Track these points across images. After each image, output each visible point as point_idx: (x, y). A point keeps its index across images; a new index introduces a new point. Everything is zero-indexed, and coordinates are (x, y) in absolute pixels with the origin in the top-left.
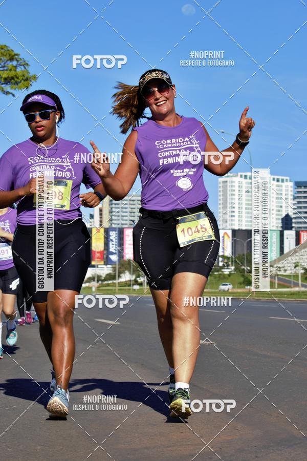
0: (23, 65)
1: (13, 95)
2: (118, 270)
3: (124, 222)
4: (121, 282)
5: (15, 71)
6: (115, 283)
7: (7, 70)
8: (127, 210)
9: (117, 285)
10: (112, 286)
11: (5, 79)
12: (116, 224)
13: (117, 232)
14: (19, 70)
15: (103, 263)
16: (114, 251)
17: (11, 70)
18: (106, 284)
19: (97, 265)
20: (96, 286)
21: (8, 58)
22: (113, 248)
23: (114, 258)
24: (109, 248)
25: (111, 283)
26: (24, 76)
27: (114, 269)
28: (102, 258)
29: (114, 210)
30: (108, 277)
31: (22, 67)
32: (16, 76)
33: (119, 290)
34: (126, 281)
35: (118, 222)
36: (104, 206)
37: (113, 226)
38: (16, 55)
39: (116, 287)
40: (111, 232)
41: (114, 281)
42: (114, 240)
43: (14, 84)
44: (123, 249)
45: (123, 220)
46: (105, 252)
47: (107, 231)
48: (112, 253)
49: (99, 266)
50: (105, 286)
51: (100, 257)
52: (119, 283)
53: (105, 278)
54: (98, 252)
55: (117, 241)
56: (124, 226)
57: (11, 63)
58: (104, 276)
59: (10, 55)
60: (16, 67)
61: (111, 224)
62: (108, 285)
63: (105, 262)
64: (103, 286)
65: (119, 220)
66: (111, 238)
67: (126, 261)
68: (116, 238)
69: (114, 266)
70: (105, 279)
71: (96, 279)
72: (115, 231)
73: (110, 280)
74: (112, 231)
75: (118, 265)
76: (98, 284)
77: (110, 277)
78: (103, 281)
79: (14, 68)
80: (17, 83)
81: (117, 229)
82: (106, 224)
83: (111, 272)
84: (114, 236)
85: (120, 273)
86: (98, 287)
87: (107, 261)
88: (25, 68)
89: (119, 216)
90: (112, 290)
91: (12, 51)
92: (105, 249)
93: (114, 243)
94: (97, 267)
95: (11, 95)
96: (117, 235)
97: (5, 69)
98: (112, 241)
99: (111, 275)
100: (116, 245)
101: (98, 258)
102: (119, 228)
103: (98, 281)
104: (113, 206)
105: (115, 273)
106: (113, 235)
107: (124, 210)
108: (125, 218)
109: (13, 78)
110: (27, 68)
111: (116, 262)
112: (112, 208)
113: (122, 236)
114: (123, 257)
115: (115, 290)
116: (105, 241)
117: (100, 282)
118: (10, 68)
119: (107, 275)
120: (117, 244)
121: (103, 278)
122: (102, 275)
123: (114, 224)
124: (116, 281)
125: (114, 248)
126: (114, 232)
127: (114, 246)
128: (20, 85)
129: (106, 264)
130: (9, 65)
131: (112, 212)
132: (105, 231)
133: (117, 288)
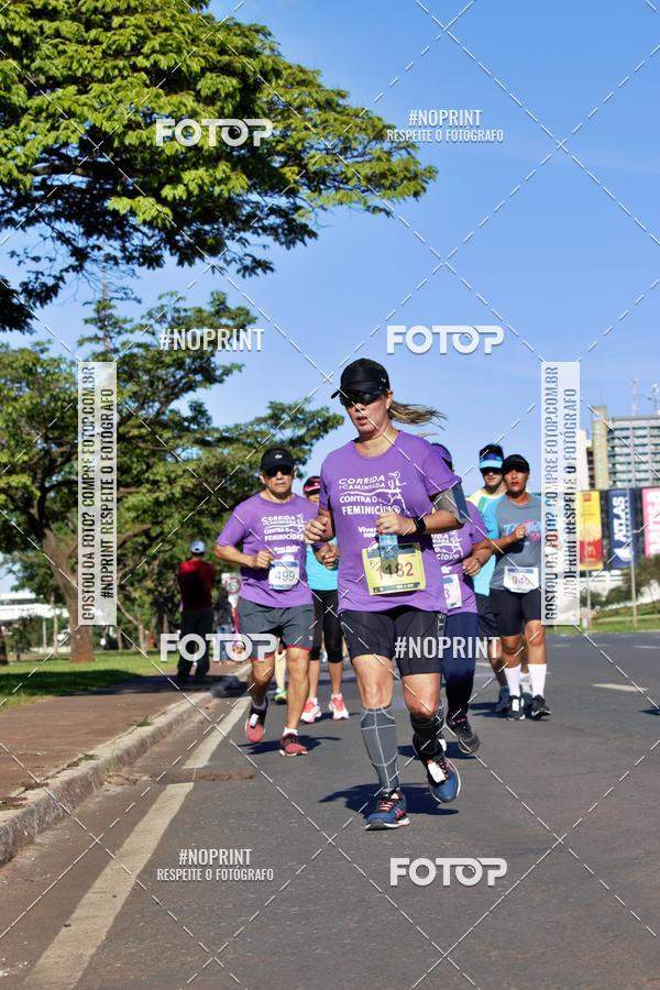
0: (405, 148)
1: (388, 213)
2: (636, 580)
3: (642, 475)
4: (642, 605)
5: (388, 160)
6: (630, 608)
7: (370, 161)
8: (646, 449)
9: (635, 613)
10: (625, 614)
11: (369, 179)
12: (624, 481)
13: (627, 498)
14: (396, 158)
15: (601, 566)
16: (624, 540)
17: (379, 159)
18: (610, 610)
19: (590, 572)
20: (590, 616)
21: (372, 137)
22: (621, 531)
23: (625, 554)
24: (613, 534)
25: (622, 608)
26: (407, 169)
27: (627, 578)
28: (598, 556)
29: (617, 450)
30: (614, 595)
31: (403, 152)
32: (390, 170)
33: (639, 621)
34: (653, 602)
35: (630, 476)
36: (597, 443)
37: (619, 485)
38: (389, 127)
39: (631, 615)
40: (614, 499)
41: (629, 604)
42: (623, 515)
43: (389, 188)
44: (642, 534)
45: (639, 471)
46: (605, 542)
47: (606, 498)
48: (620, 544)
49: (594, 574)
50: (610, 616)
51: (594, 553)
52: (638, 606)
53: (608, 598)
54: (590, 544)
55: (628, 516)
56: (643, 484)
57: (378, 146)
58: (605, 593)
59: (374, 127)
60: (389, 153)
61: (615, 482)
62: (616, 613)
63: (605, 564)
64: (605, 616)
65: (630, 472)
66: (615, 511)
67: (650, 560)
68: (628, 510)
69: (625, 571)
70: (609, 601)
71: (589, 602)
72: (624, 496)
73: (618, 602)
74: (618, 496)
75: (635, 569)
76: (594, 612)
77: (620, 595)
78: (603, 604)
79: (386, 156)
80: (393, 187)
81: (628, 492)
82: (603, 482)
83: (620, 583)
84: (623, 506)
85: (639, 586)
86: (594, 619)
87: (611, 563)
88: (409, 154)
89: (629, 463)
90: (624, 622)
91: (380, 119)
92: (603, 537)
93: (623, 521)
94: (591, 576)
95: (383, 213)
96: (627, 504)
97: (367, 158)
98: (618, 517)
99: (621, 592)
100: (627, 526)
101: (590, 556)
102: (631, 489)
103: (593, 606)
104: (616, 441)
105: (630, 587)
106: (620, 505)
107: (641, 450)
108: (643, 467)
109: (383, 175)
110: (412, 152)
111: (628, 563)
112: (613, 447)
113: (639, 506)
114: (643, 551)
115: (631, 622)
116: (602, 519)
117: (598, 607)
118: (376, 156)
119: (612, 591)
120: (629, 523)
121: (604, 599)
122: (600, 591)
123: (620, 481)
124: (632, 604)
125: (624, 532)
126: (621, 498)
127: (624, 528)
128: (399, 189)
129: (608, 567)
130: (373, 151)
131: (614, 456)
132: (601, 498)
133: (636, 618)
